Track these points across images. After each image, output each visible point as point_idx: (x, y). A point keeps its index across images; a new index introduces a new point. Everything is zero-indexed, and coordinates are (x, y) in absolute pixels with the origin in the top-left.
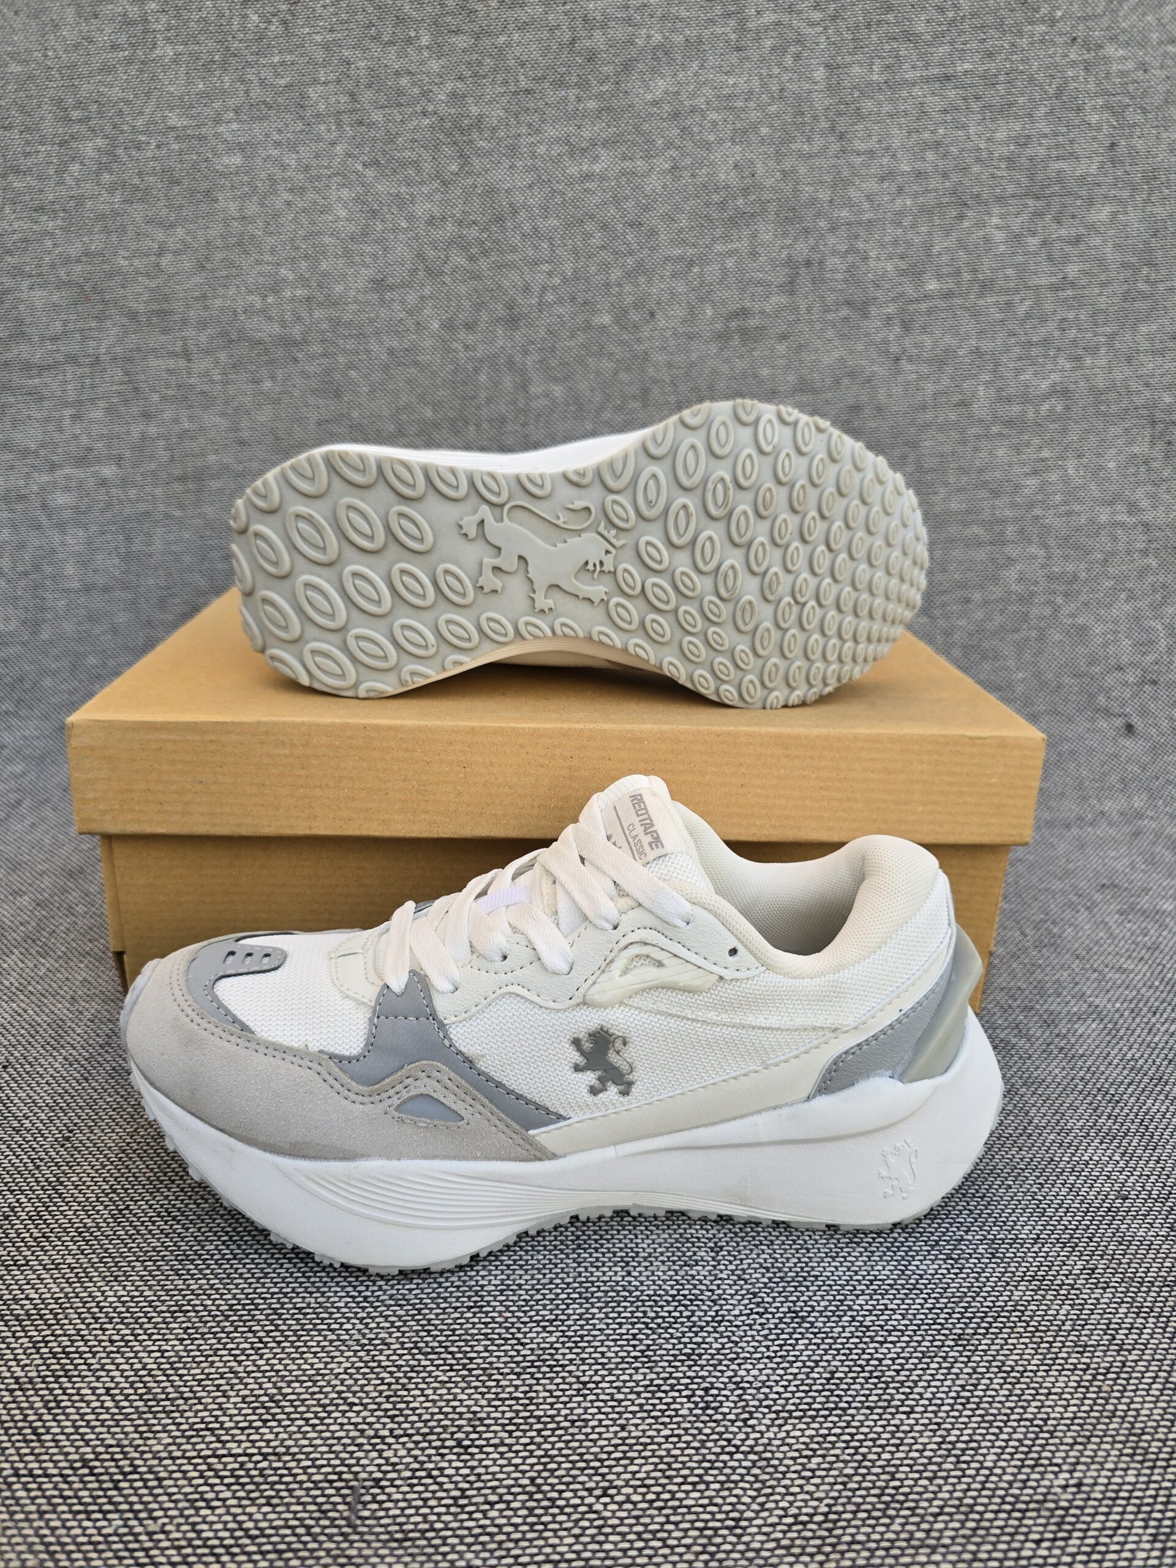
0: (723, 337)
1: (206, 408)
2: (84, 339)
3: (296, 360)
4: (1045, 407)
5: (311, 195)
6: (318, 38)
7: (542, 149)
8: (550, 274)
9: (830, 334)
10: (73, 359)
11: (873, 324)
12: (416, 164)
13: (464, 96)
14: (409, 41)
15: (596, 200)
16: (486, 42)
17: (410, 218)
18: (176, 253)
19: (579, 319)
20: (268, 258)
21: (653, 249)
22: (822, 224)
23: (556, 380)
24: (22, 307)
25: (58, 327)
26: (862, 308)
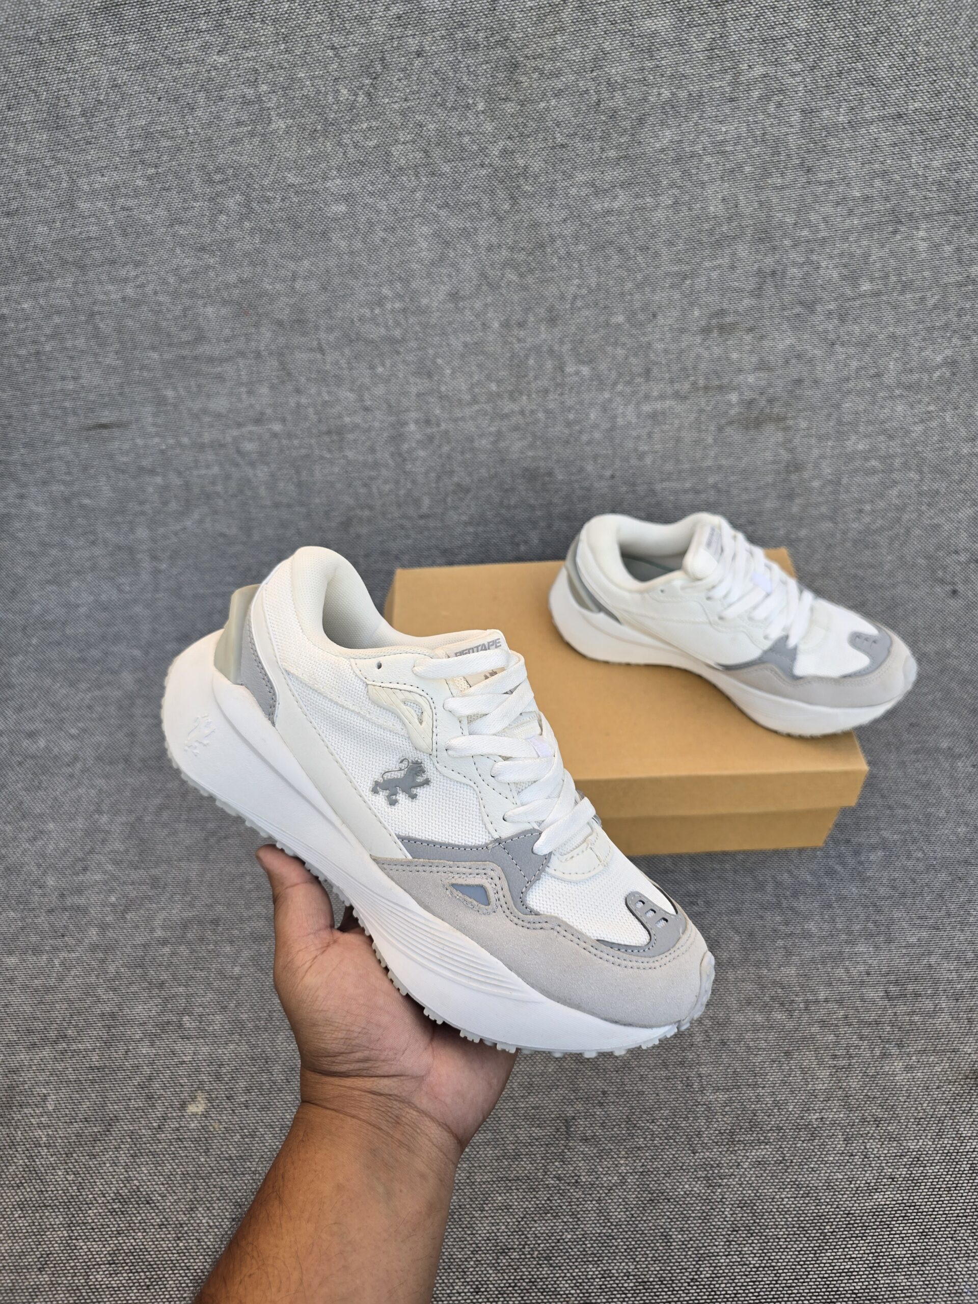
0: (706, 331)
1: (339, 386)
2: (248, 340)
3: (398, 353)
4: (938, 373)
5: (400, 233)
6: (396, 106)
7: (573, 191)
8: (579, 286)
9: (785, 326)
10: (242, 354)
11: (817, 319)
12: (477, 204)
13: (513, 152)
14: (468, 107)
15: (614, 230)
16: (529, 107)
17: (475, 247)
18: (306, 278)
19: (602, 318)
20: (372, 281)
21: (656, 267)
22: (787, 242)
23: (583, 363)
24: (201, 319)
25: (227, 332)
26: (810, 307)
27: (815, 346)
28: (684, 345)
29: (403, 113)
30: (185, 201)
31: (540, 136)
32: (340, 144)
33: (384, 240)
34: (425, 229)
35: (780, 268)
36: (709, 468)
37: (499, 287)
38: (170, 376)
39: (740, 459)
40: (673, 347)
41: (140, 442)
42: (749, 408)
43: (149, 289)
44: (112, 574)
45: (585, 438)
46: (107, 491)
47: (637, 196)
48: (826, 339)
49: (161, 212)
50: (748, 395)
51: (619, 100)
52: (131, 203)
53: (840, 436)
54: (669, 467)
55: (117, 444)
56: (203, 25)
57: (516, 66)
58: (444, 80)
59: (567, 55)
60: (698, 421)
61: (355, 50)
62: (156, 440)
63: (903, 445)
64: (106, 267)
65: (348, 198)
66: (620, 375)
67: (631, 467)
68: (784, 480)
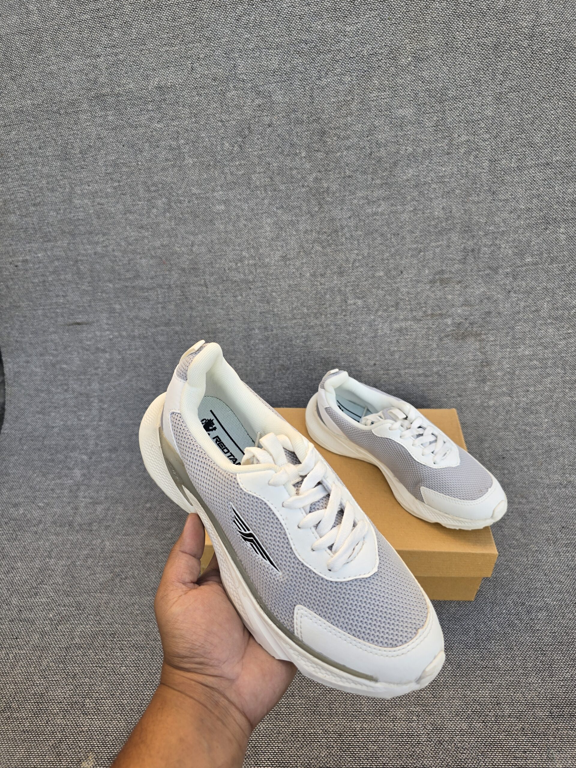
27: (498, 293)
28: (419, 290)
29: (259, 157)
30: (134, 201)
31: (337, 171)
32: (223, 173)
33: (245, 225)
34: (269, 220)
35: (477, 247)
36: (433, 362)
37: (310, 253)
38: (118, 297)
39: (453, 357)
40: (412, 290)
41: (98, 333)
42: (458, 327)
43: (110, 248)
44: (75, 409)
45: (358, 341)
46: (77, 361)
47: (392, 205)
48: (505, 289)
49: (120, 207)
50: (458, 320)
51: (383, 152)
52: (103, 201)
53: (514, 346)
54: (409, 360)
55: (84, 334)
56: (150, 107)
57: (324, 133)
58: (283, 140)
59: (354, 128)
60: (427, 334)
61: (234, 123)
62: (108, 332)
63: (553, 352)
64: (87, 236)
65: (226, 202)
66: (381, 306)
67: (387, 360)
68: (480, 371)
